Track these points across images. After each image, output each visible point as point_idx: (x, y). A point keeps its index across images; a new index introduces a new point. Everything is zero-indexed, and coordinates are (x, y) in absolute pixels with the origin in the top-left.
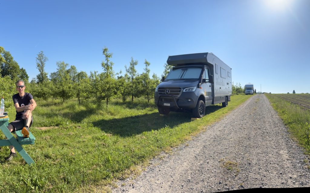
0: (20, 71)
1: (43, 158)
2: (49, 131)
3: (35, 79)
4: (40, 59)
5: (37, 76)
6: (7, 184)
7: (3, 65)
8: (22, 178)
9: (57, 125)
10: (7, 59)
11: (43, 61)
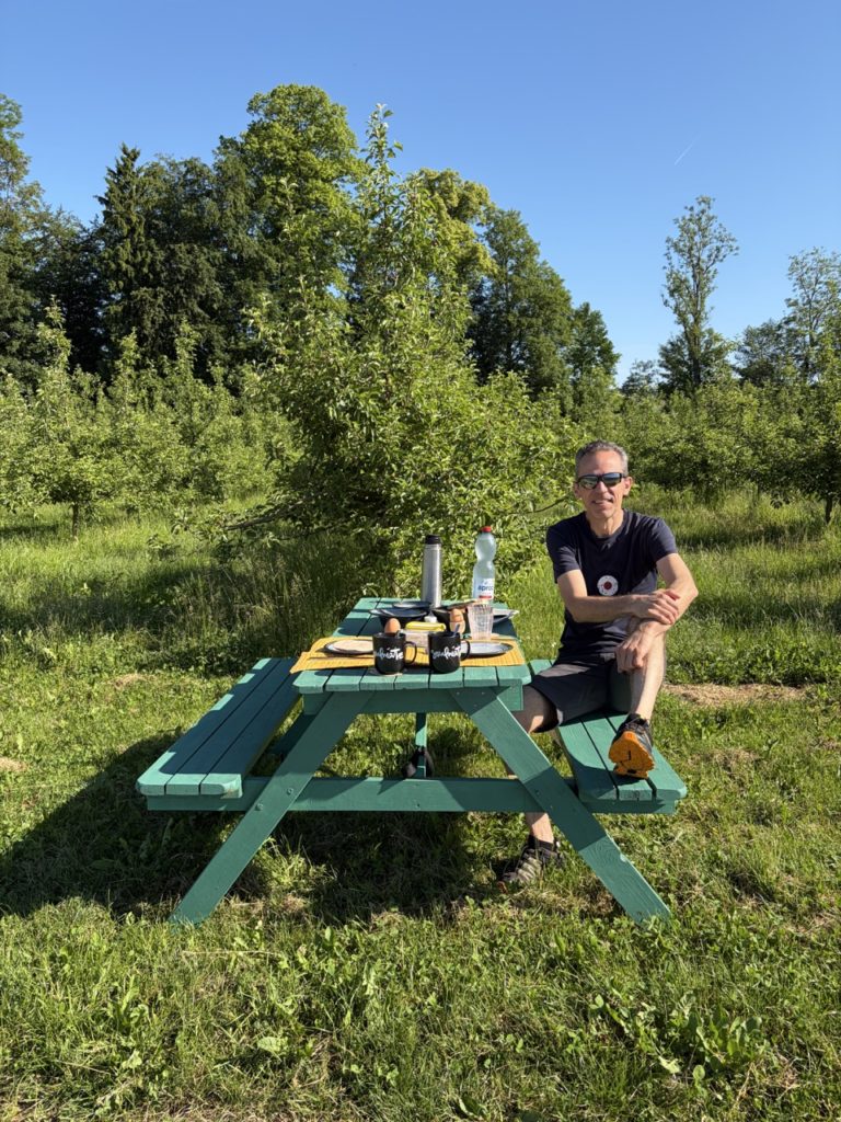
0: (572, 326)
1: (721, 887)
2: (745, 716)
3: (650, 371)
4: (691, 249)
5: (665, 352)
6: (512, 1024)
7: (479, 288)
8: (600, 1000)
9: (794, 680)
10: (502, 254)
11: (704, 257)
